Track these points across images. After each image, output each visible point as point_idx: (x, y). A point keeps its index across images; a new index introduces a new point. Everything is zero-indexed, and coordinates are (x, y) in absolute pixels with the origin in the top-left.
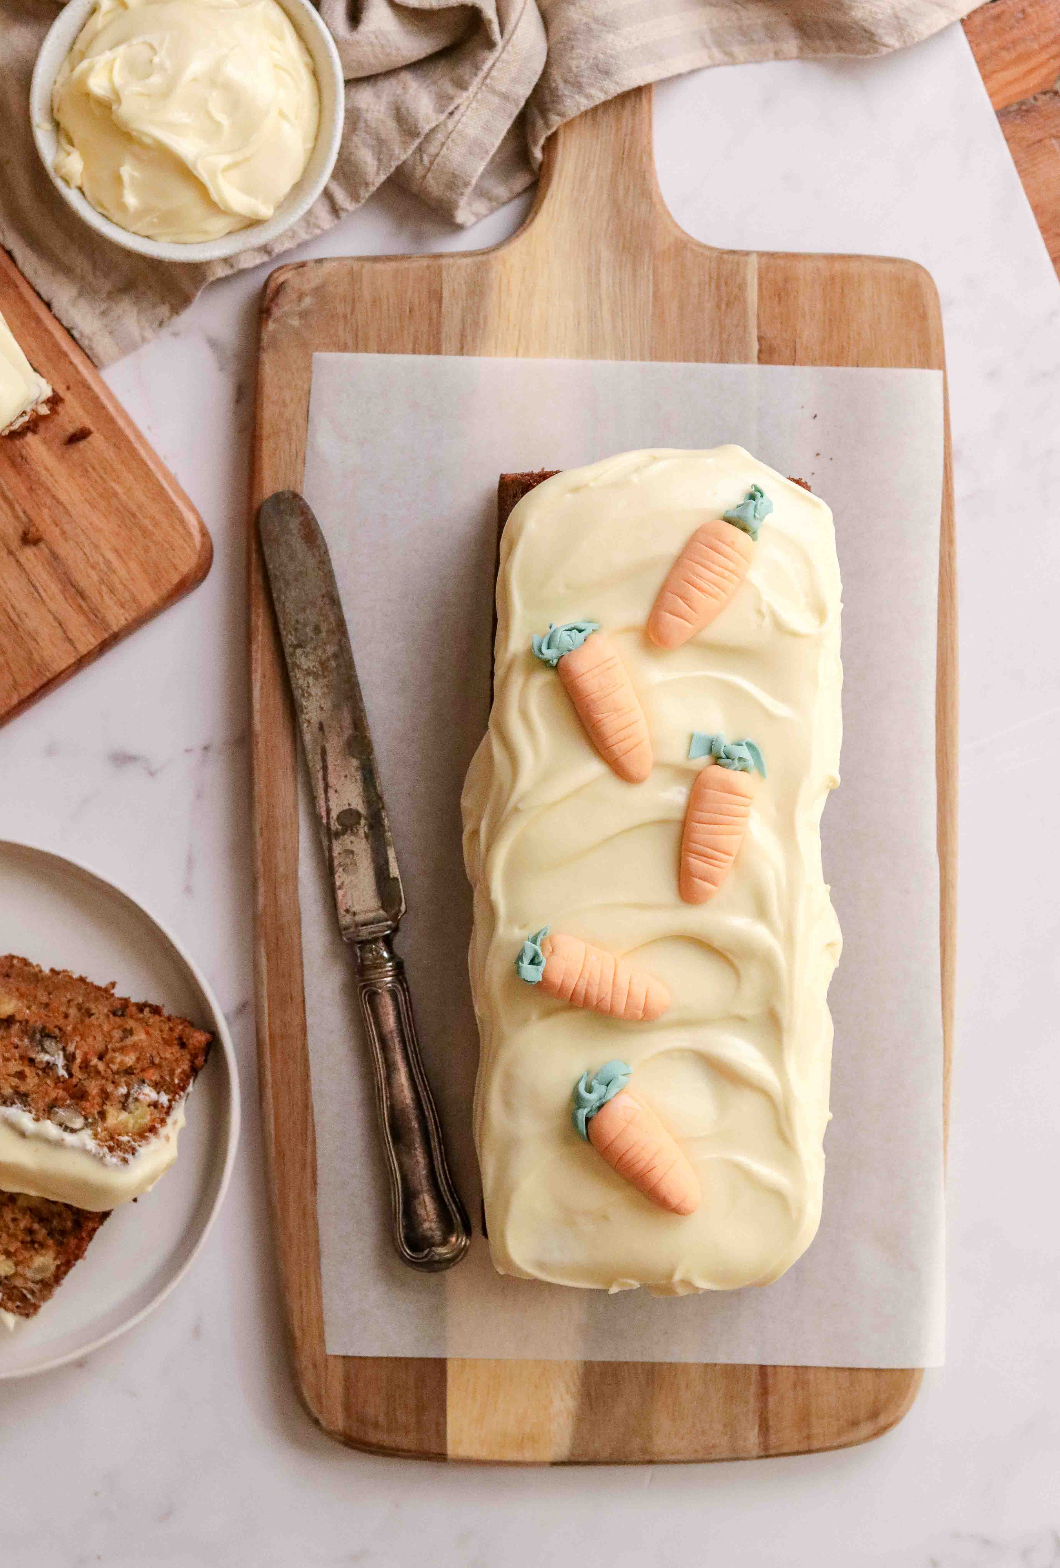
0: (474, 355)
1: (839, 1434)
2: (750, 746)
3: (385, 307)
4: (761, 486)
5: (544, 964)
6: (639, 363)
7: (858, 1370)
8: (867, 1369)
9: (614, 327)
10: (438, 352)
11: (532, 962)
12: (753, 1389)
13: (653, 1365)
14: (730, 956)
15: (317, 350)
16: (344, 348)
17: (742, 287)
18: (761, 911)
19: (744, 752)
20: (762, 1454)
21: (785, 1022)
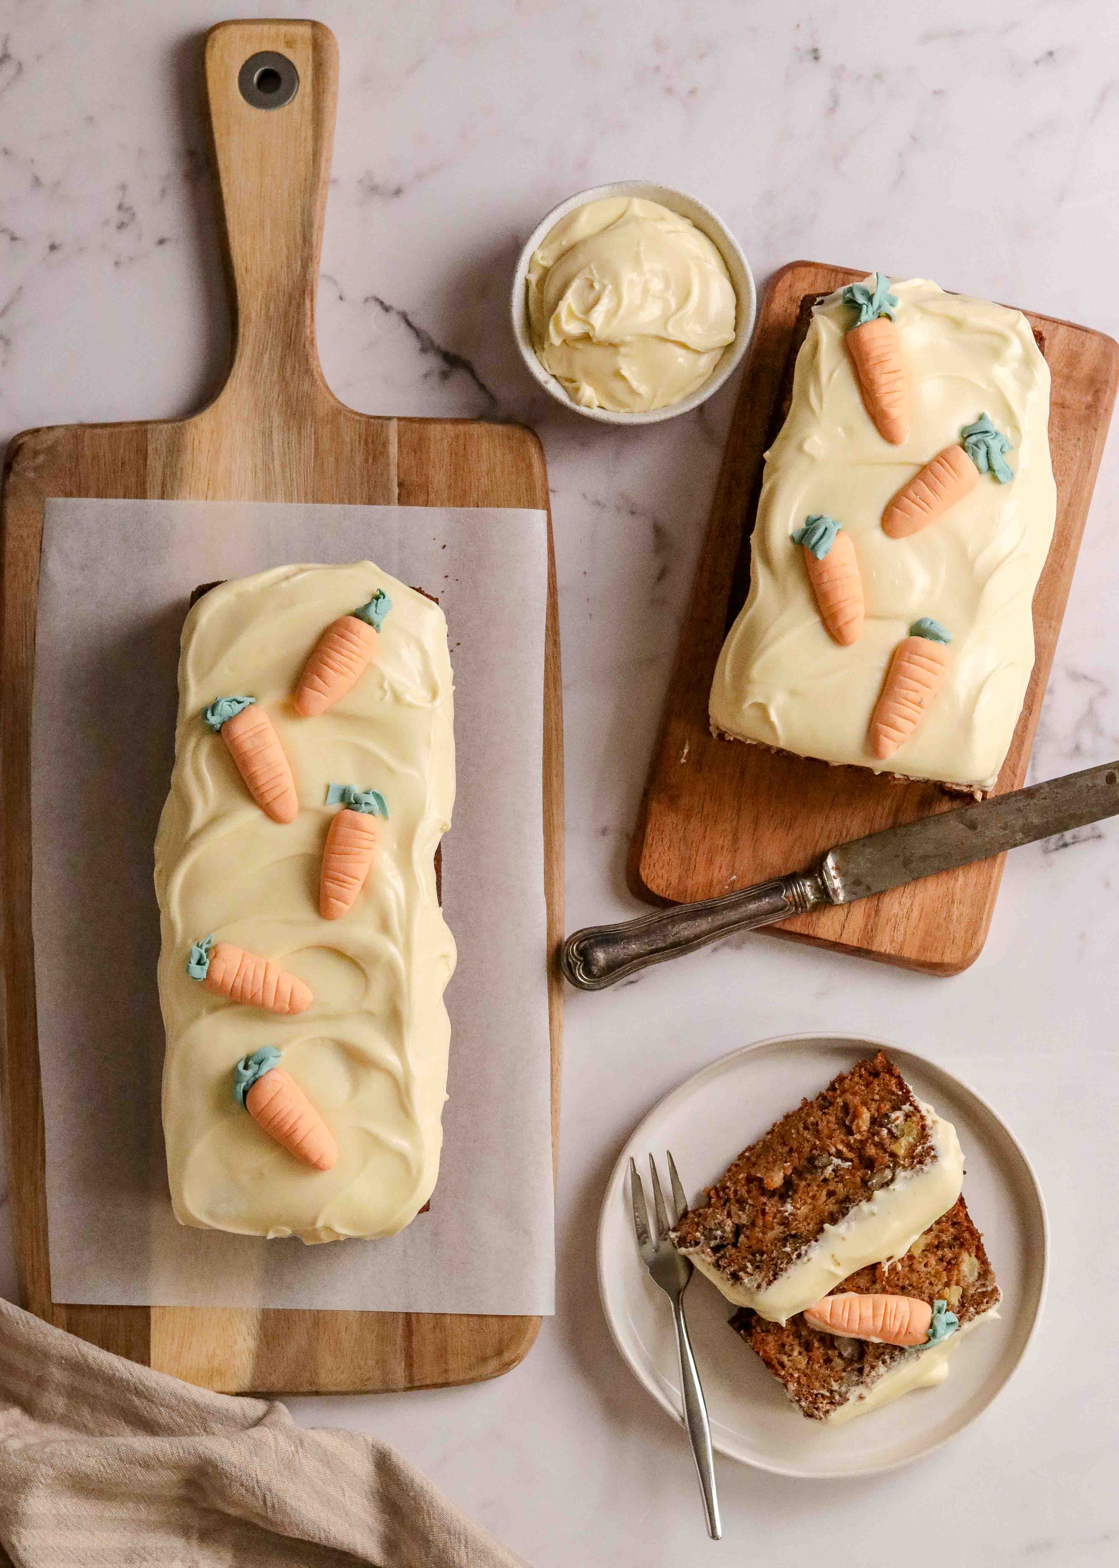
0: (173, 499)
1: (471, 1367)
2: (378, 797)
3: (102, 461)
4: (383, 590)
5: (207, 964)
6: (303, 505)
7: (485, 1316)
8: (492, 1316)
9: (284, 478)
10: (145, 498)
11: (199, 963)
12: (400, 1332)
13: (318, 1311)
14: (360, 963)
15: (48, 496)
16: (71, 495)
17: (385, 444)
18: (385, 927)
19: (371, 799)
20: (408, 1385)
21: (405, 1017)
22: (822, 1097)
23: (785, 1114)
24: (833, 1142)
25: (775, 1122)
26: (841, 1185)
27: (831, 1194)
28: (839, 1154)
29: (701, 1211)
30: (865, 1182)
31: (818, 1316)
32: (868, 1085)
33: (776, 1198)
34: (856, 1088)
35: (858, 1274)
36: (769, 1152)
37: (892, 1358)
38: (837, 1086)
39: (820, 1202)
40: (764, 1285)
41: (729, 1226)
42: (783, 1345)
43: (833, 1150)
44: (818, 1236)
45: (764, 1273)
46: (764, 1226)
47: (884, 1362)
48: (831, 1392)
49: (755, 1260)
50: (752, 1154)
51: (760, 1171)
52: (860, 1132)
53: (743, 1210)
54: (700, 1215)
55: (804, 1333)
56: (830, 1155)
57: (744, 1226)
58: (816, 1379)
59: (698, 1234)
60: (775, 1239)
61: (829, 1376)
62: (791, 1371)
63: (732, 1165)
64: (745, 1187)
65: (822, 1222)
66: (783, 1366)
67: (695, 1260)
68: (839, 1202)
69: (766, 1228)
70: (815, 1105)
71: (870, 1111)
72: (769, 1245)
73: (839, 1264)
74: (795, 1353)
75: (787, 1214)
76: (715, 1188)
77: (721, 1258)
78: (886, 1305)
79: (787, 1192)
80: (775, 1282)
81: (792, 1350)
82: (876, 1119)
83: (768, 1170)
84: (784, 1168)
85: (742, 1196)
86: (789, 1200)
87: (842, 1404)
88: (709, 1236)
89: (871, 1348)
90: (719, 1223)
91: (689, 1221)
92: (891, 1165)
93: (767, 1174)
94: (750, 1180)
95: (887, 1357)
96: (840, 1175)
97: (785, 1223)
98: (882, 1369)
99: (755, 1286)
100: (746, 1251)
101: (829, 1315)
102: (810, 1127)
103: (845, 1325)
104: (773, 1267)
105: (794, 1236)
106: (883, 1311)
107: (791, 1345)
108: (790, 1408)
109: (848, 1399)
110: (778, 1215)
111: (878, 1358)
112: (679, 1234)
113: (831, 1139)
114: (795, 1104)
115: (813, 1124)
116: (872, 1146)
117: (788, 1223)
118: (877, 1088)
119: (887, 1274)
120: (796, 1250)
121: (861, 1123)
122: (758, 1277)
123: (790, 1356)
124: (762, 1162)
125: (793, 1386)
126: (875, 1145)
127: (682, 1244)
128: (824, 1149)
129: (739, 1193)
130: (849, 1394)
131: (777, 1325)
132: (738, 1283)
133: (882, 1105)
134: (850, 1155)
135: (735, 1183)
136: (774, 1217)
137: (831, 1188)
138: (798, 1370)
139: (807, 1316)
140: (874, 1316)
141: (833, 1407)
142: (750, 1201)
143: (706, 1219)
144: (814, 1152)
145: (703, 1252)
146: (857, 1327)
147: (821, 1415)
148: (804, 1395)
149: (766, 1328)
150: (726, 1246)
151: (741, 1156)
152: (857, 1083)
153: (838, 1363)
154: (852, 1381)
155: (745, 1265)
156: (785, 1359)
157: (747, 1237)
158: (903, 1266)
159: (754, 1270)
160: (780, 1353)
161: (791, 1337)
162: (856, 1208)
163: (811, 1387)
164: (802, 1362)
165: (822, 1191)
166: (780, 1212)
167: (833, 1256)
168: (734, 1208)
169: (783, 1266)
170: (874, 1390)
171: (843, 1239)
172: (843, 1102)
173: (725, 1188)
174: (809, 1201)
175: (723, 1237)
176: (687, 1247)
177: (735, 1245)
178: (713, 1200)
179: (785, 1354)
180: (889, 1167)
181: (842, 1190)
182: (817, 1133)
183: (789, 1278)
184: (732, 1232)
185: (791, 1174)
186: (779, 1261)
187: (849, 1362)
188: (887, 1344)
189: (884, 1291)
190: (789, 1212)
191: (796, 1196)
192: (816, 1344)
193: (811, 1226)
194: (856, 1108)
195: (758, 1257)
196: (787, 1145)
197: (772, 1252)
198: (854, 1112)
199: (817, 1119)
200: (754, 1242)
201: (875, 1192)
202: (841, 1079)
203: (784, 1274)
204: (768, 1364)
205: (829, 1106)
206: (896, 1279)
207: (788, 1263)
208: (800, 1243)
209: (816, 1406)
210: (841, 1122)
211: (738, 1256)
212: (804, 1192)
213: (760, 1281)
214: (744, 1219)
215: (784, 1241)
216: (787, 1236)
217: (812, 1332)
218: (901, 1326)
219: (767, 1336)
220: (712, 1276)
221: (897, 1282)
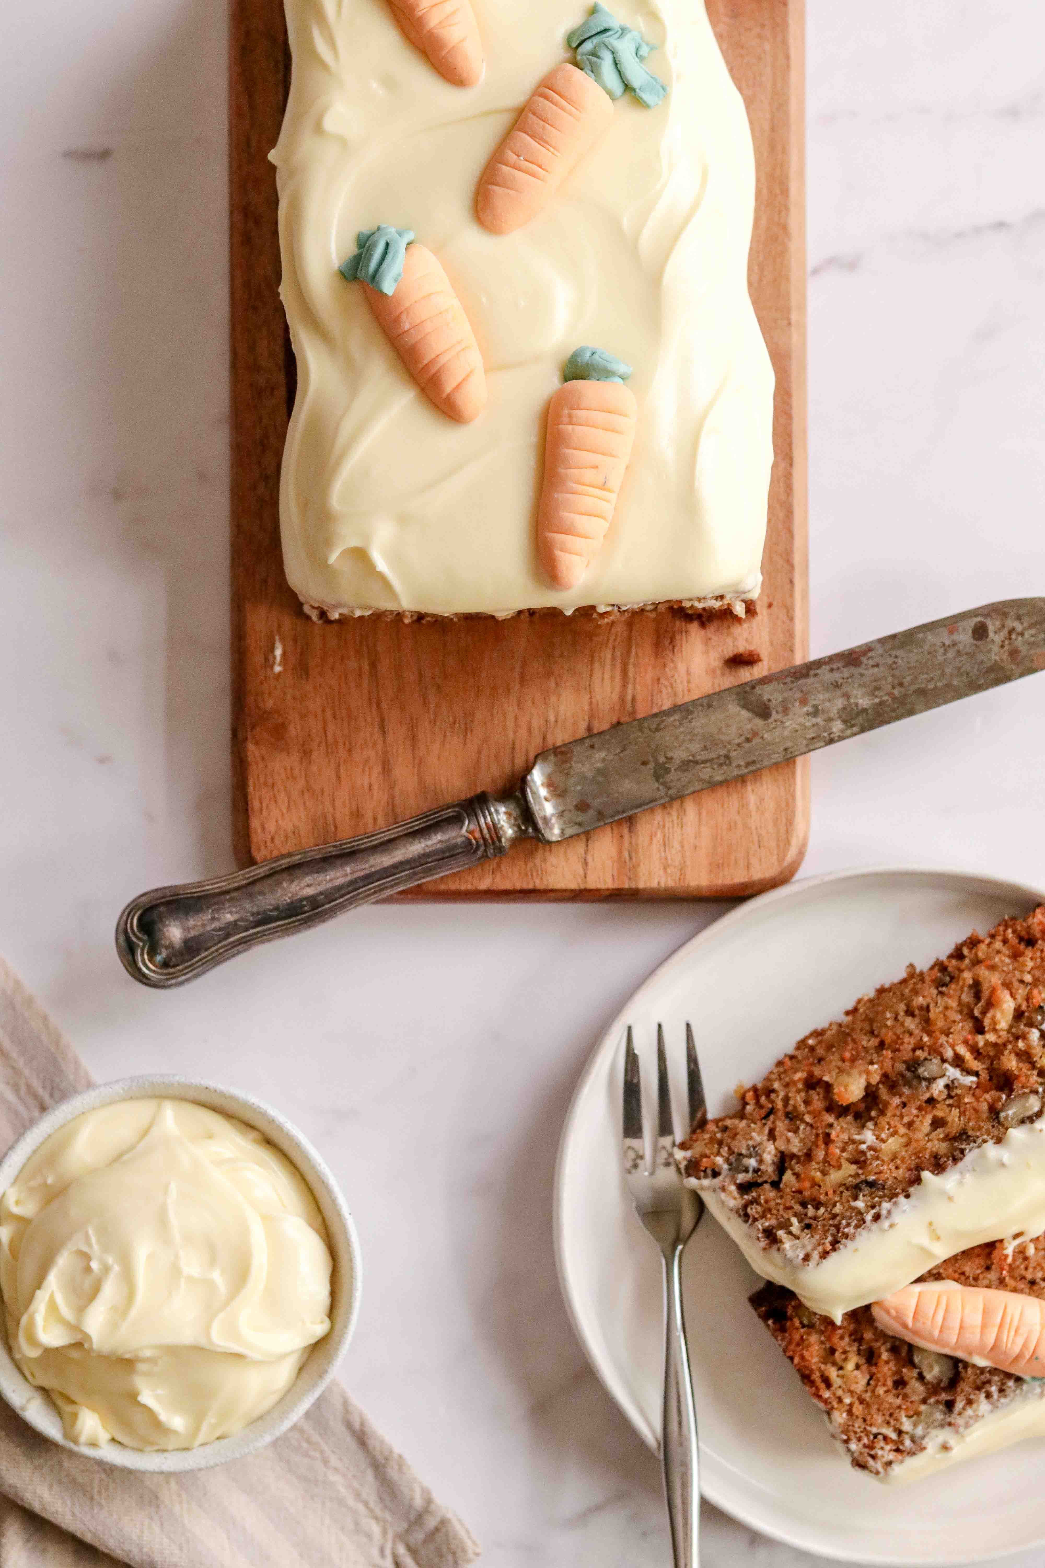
22: (940, 966)
23: (878, 987)
24: (951, 1040)
25: (860, 996)
26: (955, 1112)
27: (937, 1123)
28: (958, 1062)
29: (728, 1122)
30: (994, 1112)
31: (893, 1312)
32: (1016, 956)
33: (850, 1118)
34: (997, 959)
35: (966, 1254)
36: (846, 1043)
37: (1001, 1391)
38: (966, 951)
39: (919, 1135)
40: (815, 1255)
41: (769, 1154)
42: (832, 1351)
43: (949, 1054)
44: (912, 1190)
45: (817, 1237)
46: (825, 1161)
47: (988, 1396)
48: (900, 1432)
49: (806, 1215)
50: (820, 1042)
51: (830, 1072)
52: (995, 1030)
53: (796, 1131)
54: (725, 1129)
55: (868, 1335)
56: (944, 1061)
57: (793, 1156)
58: (879, 1410)
59: (719, 1160)
60: (841, 1185)
61: (899, 1407)
62: (840, 1393)
63: (786, 1055)
64: (803, 1094)
65: (919, 1168)
66: (828, 1384)
67: (708, 1198)
68: (950, 1139)
69: (828, 1164)
70: (927, 979)
71: (1015, 999)
72: (830, 1192)
73: (938, 1238)
74: (850, 1366)
75: (863, 1147)
76: (755, 1089)
77: (751, 1203)
78: (1005, 1308)
79: (869, 1109)
80: (834, 1255)
81: (846, 1359)
82: (1023, 1012)
83: (841, 1071)
84: (868, 1073)
85: (795, 1107)
86: (870, 1125)
87: (914, 1454)
88: (736, 1165)
89: (970, 1371)
90: (754, 1147)
91: (707, 1136)
92: (1041, 1090)
93: (841, 1079)
94: (812, 1083)
95: (994, 1389)
96: (957, 1095)
97: (859, 1160)
98: (983, 1406)
99: (801, 1256)
100: (793, 1197)
101: (911, 1315)
102: (917, 1012)
103: (936, 1333)
104: (833, 1230)
105: (872, 1185)
106: (999, 1320)
107: (845, 1352)
108: (834, 1452)
109: (925, 1448)
110: (851, 1147)
111: (979, 1388)
112: (688, 1154)
113: (947, 1035)
114: (896, 974)
115: (921, 1008)
116: (1013, 1055)
117: (865, 1162)
118: (1030, 964)
119: (1010, 1260)
120: (873, 1207)
121: (999, 1016)
122: (808, 1242)
123: (841, 1368)
124: (834, 1059)
125: (840, 1417)
126: (1017, 1055)
127: (691, 1172)
128: (936, 1051)
129: (791, 1102)
130: (926, 1440)
131: (828, 1322)
132: (775, 1247)
133: (1035, 992)
134: (976, 1065)
135: (787, 1085)
136: (843, 1150)
137: (939, 1114)
138: (852, 1393)
139: (876, 1312)
140: (984, 1326)
141: (900, 1457)
142: (808, 1118)
143: (734, 1136)
144: (919, 1053)
145: (723, 1189)
146: (955, 1340)
147: (879, 1466)
148: (855, 1433)
149: (809, 1321)
150: (761, 1184)
151: (801, 1044)
152: (998, 952)
153: (916, 1389)
154: (934, 1421)
155: (789, 1219)
156: (833, 1373)
157: (797, 1175)
158: (1036, 1249)
159: (802, 1230)
160: (825, 1363)
161: (847, 1339)
162: (976, 1151)
163: (868, 1422)
164: (860, 1380)
165: (924, 1116)
166: (853, 1142)
167: (930, 1224)
168: (781, 1126)
169: (850, 1230)
170: (968, 1439)
171: (950, 1199)
172: (974, 979)
173: (769, 1092)
174: (902, 1130)
175: (759, 1170)
176: (699, 1178)
177: (775, 1185)
178: (749, 1108)
179: (834, 1364)
180: (1036, 1092)
181: (957, 1119)
182: (927, 1024)
183: (856, 1250)
184: (774, 1163)
185: (878, 1083)
186: (844, 1222)
187: (934, 1389)
188: (996, 1369)
189: (1001, 1283)
190: (869, 1143)
191: (883, 1121)
192: (885, 1356)
193: (901, 1171)
194: (993, 990)
195: (811, 1211)
196: (877, 1036)
197: (834, 1205)
198: (990, 997)
199: (929, 1000)
200: (807, 1184)
201: (1011, 1130)
202: (973, 942)
203: (848, 1242)
204: (806, 1377)
205: (951, 981)
206: (1022, 1267)
207: (857, 1227)
208: (880, 1197)
209: (873, 1452)
210: (965, 1011)
211: (778, 1204)
212: (894, 1116)
213: (809, 1248)
214: (796, 1146)
215: (855, 1190)
216: (862, 1182)
217: (882, 1335)
218: (1025, 1346)
219: (809, 1334)
220: (735, 1229)
221: (1023, 1272)
